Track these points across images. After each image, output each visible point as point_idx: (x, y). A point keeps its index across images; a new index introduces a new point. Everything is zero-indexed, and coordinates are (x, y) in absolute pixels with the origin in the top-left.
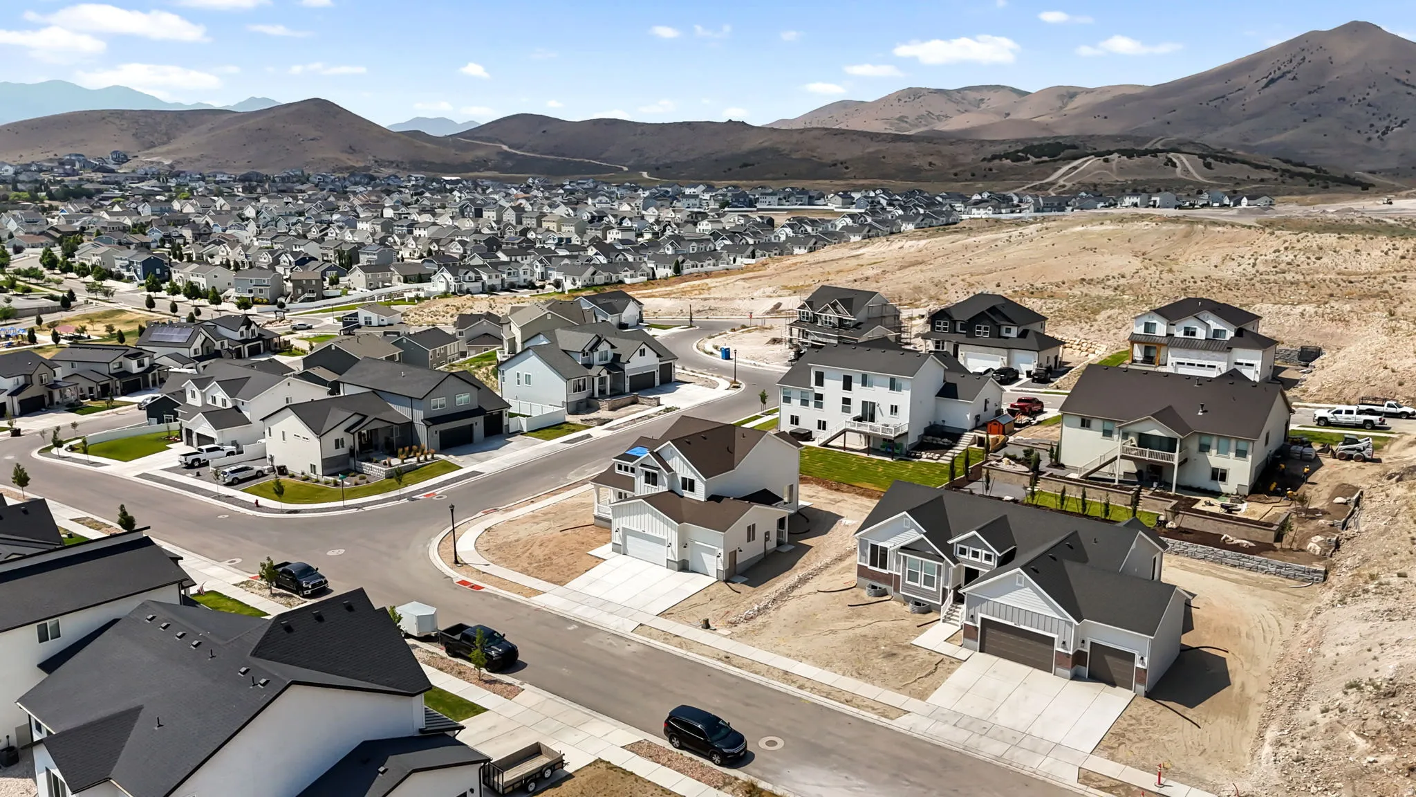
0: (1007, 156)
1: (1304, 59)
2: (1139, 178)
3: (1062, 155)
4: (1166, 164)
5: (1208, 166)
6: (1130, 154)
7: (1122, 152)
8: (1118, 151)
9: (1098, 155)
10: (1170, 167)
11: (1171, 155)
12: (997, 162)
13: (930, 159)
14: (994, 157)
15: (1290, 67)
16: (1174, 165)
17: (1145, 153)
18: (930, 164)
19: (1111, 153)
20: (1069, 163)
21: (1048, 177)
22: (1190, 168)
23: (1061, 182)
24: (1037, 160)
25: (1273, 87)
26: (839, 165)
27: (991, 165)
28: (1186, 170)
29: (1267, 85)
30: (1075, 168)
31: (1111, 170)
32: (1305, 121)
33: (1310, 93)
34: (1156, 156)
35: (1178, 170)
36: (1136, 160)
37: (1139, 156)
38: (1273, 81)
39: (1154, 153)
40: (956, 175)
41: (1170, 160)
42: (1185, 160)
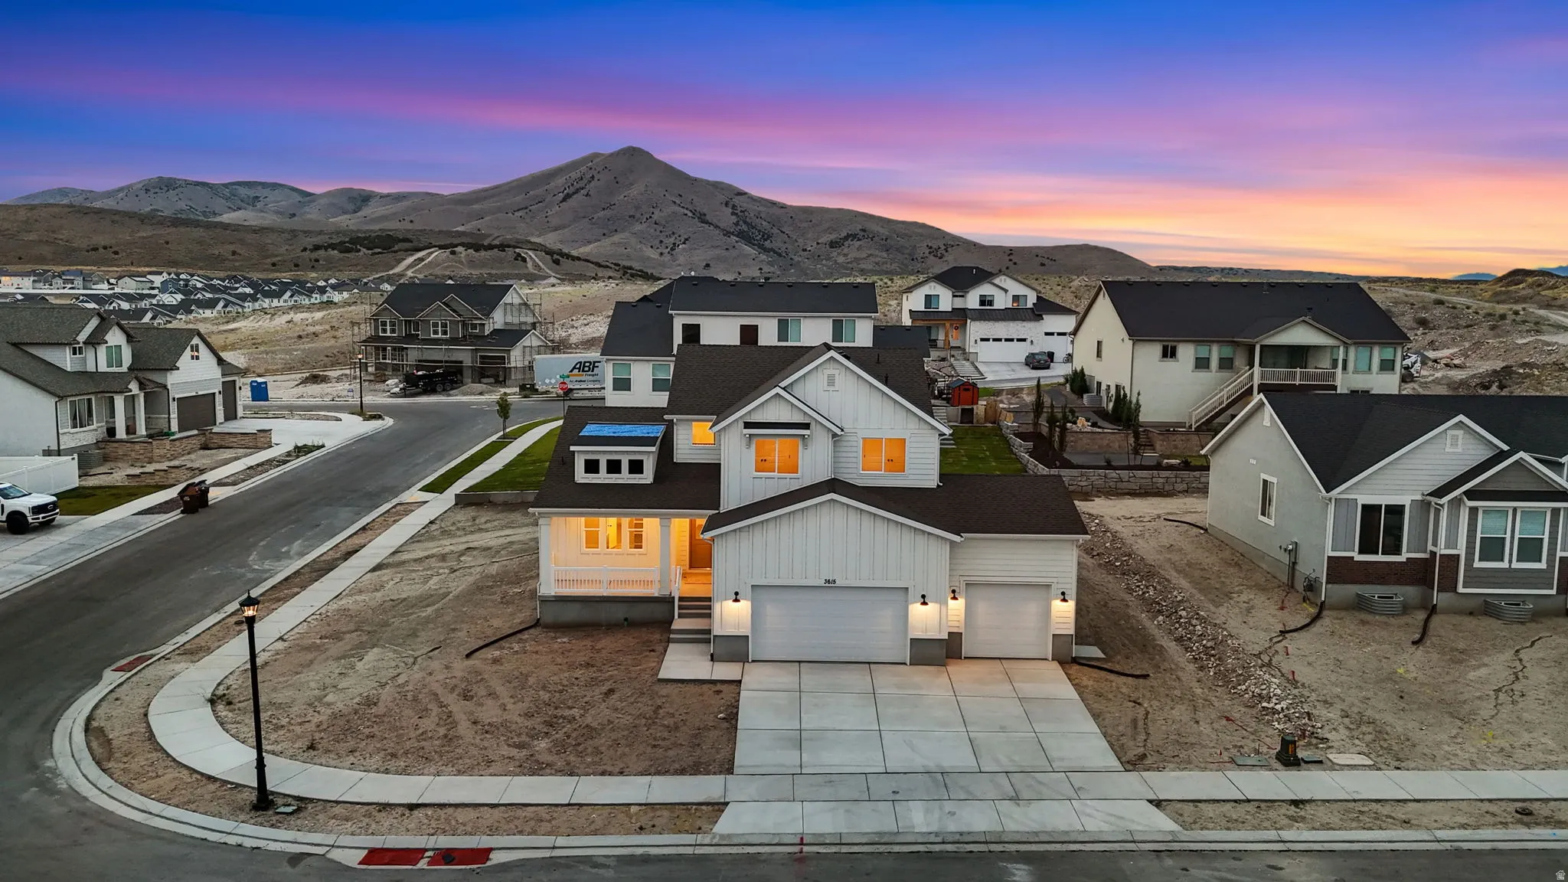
0: (333, 246)
1: (593, 177)
2: (494, 272)
3: (396, 248)
4: (516, 259)
5: (557, 262)
6: (478, 248)
7: (468, 246)
8: (462, 244)
9: (441, 247)
10: (520, 262)
11: (517, 250)
12: (322, 252)
13: (232, 248)
14: (317, 248)
15: (581, 184)
16: (524, 260)
17: (491, 247)
18: (234, 253)
19: (456, 246)
20: (412, 255)
21: (392, 269)
22: (540, 264)
23: (410, 273)
24: (370, 252)
25: (571, 202)
26: (101, 250)
27: (315, 255)
28: (537, 266)
29: (564, 200)
30: (421, 260)
31: (461, 263)
32: (604, 235)
33: (604, 209)
34: (504, 251)
35: (530, 264)
36: (483, 253)
37: (486, 250)
38: (568, 197)
39: (502, 247)
40: (274, 265)
41: (519, 255)
42: (533, 256)
